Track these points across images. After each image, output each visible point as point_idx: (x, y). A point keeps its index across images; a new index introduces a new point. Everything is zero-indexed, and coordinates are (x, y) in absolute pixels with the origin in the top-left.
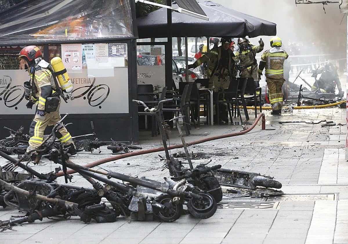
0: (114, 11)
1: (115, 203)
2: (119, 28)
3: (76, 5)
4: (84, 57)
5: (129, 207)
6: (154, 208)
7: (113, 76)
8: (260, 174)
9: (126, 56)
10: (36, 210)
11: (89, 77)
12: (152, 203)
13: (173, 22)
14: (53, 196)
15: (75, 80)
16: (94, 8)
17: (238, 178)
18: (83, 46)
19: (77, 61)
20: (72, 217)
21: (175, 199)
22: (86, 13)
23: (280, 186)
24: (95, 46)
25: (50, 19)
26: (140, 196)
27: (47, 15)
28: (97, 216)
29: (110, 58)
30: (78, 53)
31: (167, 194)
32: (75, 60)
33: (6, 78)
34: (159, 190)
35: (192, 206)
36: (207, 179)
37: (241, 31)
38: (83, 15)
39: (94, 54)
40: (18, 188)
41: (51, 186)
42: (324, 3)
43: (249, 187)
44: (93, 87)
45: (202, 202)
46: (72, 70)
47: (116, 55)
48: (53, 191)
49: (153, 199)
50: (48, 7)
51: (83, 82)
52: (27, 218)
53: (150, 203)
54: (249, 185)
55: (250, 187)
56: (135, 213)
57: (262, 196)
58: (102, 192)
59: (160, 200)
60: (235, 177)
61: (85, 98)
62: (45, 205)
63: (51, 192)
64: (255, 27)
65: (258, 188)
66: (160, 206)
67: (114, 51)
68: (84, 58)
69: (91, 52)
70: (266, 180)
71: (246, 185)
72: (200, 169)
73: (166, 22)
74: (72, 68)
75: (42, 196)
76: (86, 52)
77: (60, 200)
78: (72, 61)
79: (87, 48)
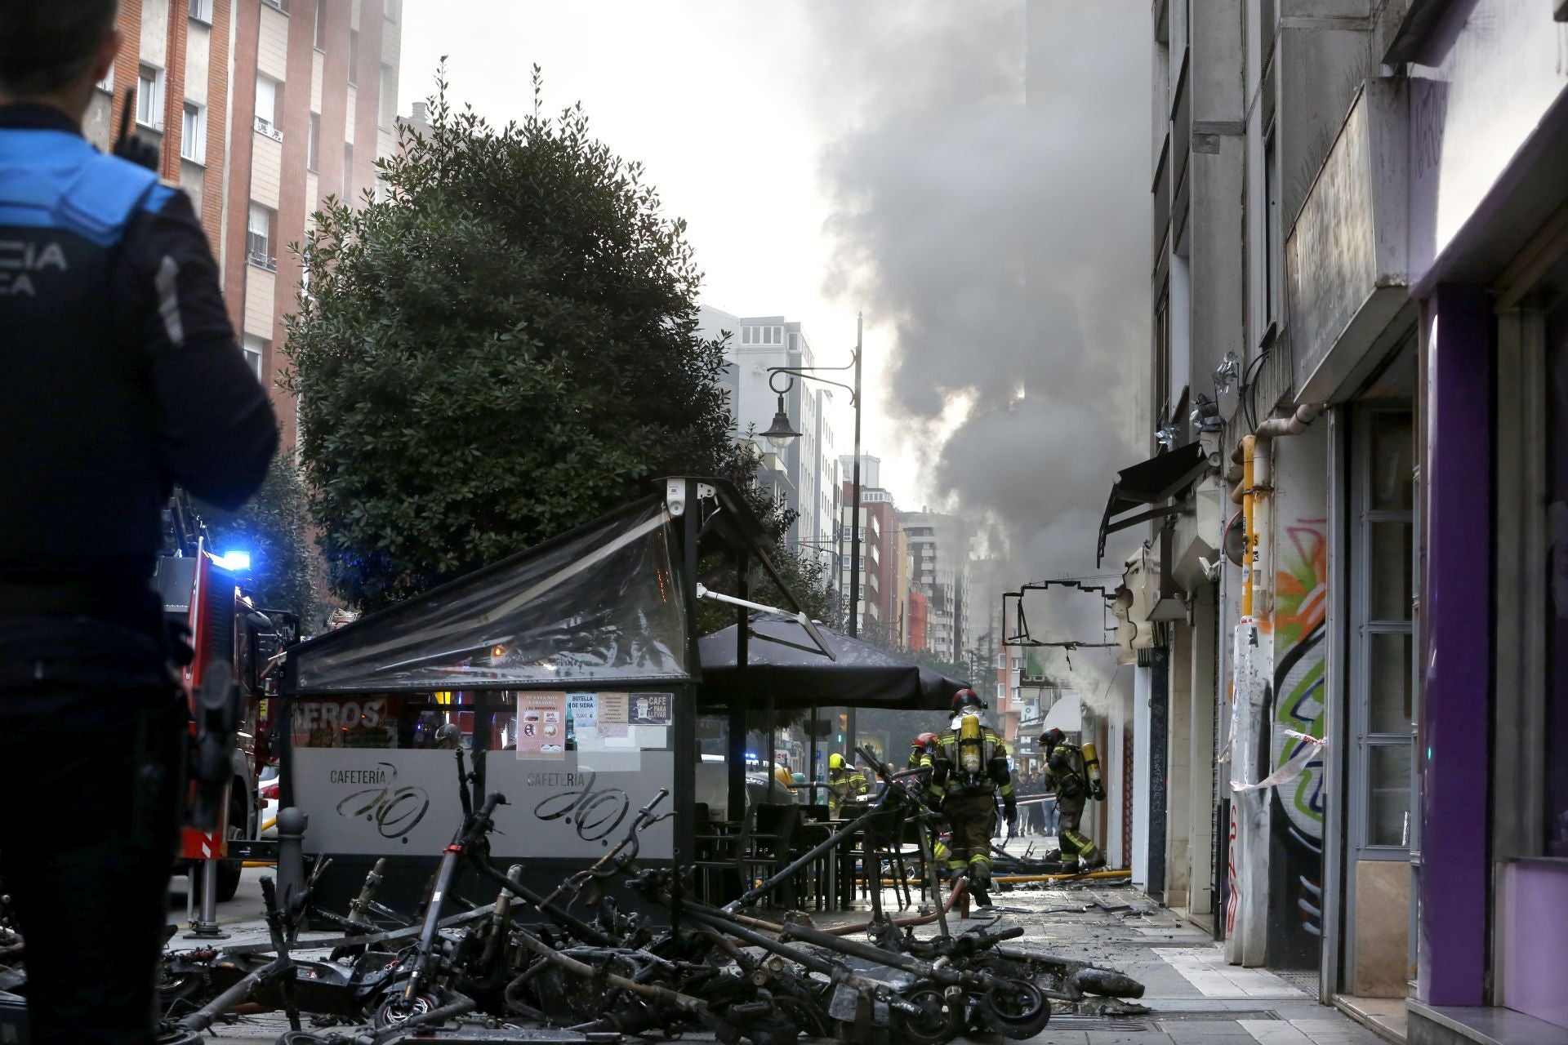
0: (647, 615)
2: (656, 656)
3: (557, 601)
4: (570, 724)
5: (831, 1012)
6: (897, 1013)
7: (638, 769)
8: (1091, 963)
9: (670, 723)
10: (606, 1013)
11: (579, 770)
12: (890, 1002)
14: (645, 982)
15: (546, 777)
17: (1039, 972)
18: (569, 698)
19: (554, 733)
21: (951, 991)
22: (579, 620)
23: (1138, 992)
24: (595, 698)
25: (493, 632)
26: (860, 985)
27: (484, 623)
28: (755, 1030)
29: (632, 728)
30: (557, 714)
31: (926, 980)
32: (549, 729)
33: (384, 768)
34: (909, 971)
37: (907, 688)
38: (572, 624)
39: (594, 718)
41: (633, 961)
42: (1067, 646)
43: (1066, 996)
44: (589, 795)
45: (1015, 999)
46: (539, 752)
47: (646, 721)
48: (638, 971)
49: (891, 992)
50: (480, 607)
51: (565, 782)
52: (601, 1024)
53: (886, 1001)
54: (1065, 990)
55: (1068, 995)
56: (846, 1024)
57: (1103, 1014)
58: (760, 976)
59: (906, 994)
60: (1034, 969)
61: (568, 821)
62: (627, 1001)
63: (636, 973)
65: (1086, 997)
66: (908, 1007)
67: (643, 711)
68: (569, 726)
69: (588, 711)
70: (1109, 976)
71: (1058, 990)
72: (975, 935)
73: (734, 662)
74: (542, 750)
75: (621, 980)
76: (575, 712)
77: (666, 991)
78: (541, 731)
79: (579, 702)
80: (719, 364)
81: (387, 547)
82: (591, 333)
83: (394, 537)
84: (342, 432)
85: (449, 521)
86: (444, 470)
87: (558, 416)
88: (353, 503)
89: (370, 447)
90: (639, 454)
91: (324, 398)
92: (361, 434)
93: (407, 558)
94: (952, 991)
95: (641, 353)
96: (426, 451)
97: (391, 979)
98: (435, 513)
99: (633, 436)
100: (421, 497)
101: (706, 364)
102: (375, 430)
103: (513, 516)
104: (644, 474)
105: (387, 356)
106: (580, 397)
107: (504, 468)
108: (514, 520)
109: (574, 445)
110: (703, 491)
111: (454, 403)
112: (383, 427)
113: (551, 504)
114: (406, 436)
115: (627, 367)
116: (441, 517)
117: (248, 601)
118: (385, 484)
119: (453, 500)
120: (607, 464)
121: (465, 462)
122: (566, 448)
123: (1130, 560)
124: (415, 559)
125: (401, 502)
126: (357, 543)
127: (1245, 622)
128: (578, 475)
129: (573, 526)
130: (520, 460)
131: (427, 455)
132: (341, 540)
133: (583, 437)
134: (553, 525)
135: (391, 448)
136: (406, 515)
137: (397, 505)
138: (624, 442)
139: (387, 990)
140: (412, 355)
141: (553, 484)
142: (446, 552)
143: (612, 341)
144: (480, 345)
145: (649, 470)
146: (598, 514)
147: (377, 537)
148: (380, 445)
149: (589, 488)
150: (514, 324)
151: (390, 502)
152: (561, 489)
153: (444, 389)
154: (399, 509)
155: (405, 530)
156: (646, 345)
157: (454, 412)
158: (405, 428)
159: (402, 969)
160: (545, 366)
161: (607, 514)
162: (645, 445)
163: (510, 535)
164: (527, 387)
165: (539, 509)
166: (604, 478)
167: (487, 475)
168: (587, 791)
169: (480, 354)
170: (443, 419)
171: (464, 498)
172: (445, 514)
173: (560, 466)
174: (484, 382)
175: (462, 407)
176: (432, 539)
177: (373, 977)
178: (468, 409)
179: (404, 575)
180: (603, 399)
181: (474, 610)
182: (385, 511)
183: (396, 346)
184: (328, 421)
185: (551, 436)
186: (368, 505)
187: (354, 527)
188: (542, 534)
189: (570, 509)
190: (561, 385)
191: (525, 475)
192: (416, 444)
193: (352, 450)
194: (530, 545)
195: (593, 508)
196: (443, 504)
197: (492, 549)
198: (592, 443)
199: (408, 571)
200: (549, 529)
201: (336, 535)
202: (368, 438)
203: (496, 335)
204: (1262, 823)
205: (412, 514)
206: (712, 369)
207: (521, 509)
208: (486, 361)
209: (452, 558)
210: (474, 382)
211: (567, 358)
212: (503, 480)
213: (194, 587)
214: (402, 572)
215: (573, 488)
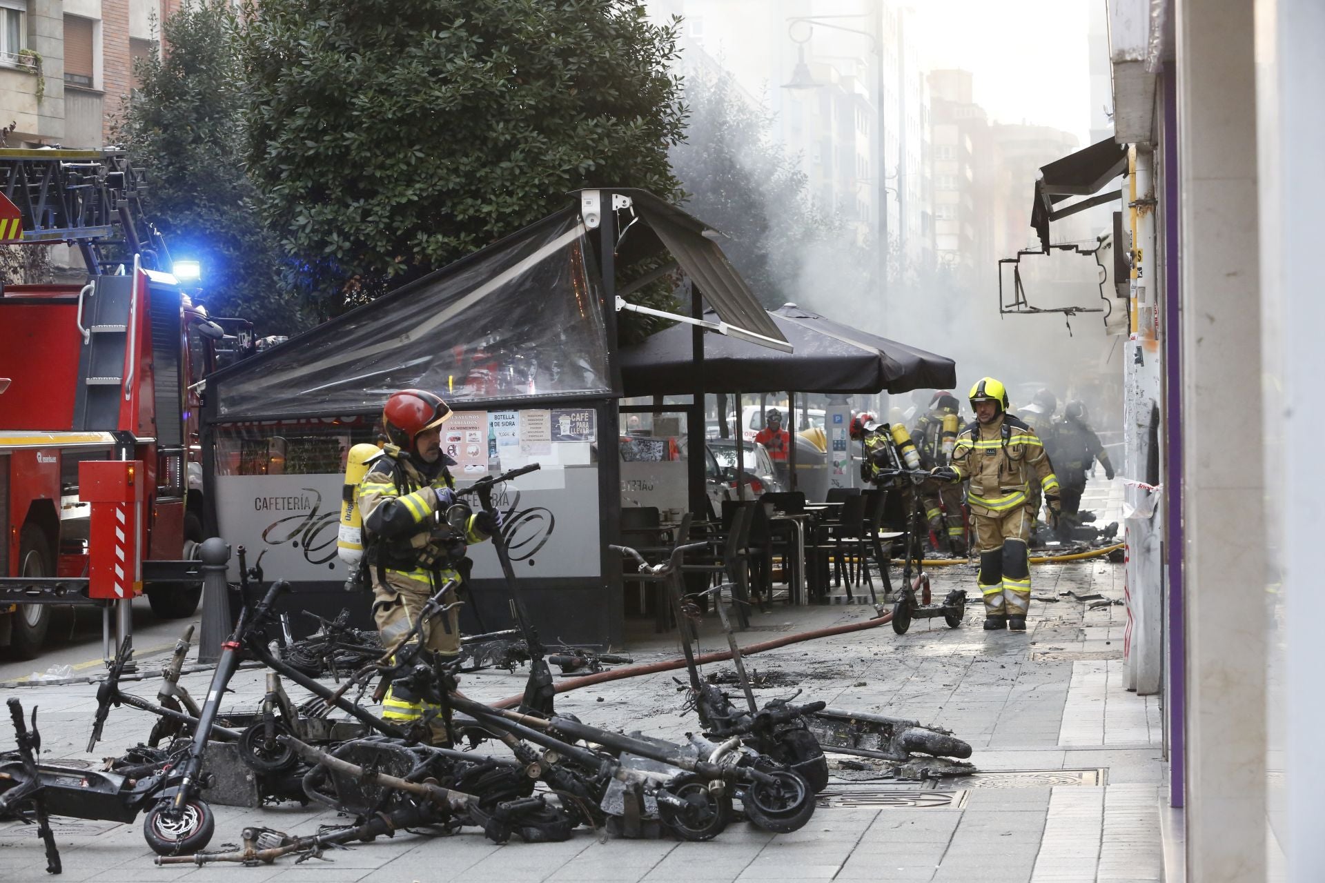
0: (565, 331)
1: (568, 794)
2: (578, 372)
3: (475, 319)
4: (492, 443)
5: (603, 804)
6: (664, 807)
7: (563, 486)
8: (918, 722)
9: (593, 439)
10: (378, 812)
11: (504, 490)
12: (657, 796)
13: (707, 356)
14: (419, 779)
16: (519, 324)
17: (865, 732)
18: (491, 416)
19: (476, 453)
20: (465, 829)
21: (713, 785)
22: (498, 338)
23: (967, 752)
24: (518, 416)
25: (413, 353)
26: (628, 779)
27: (406, 342)
28: (524, 826)
29: (556, 445)
30: (479, 434)
31: (692, 773)
32: (472, 449)
33: (306, 493)
34: (675, 764)
35: (753, 801)
36: (791, 737)
37: (870, 377)
38: (492, 342)
39: (516, 436)
40: (334, 759)
41: (413, 754)
42: (1067, 312)
43: (892, 756)
44: (514, 515)
45: (779, 792)
46: (463, 473)
47: (569, 437)
48: (418, 765)
49: (659, 785)
50: (406, 324)
52: (357, 831)
53: (652, 795)
54: (892, 750)
55: (894, 756)
56: (616, 819)
57: (925, 777)
58: (536, 769)
59: (676, 786)
60: (859, 730)
62: (400, 799)
63: (415, 768)
64: (906, 367)
65: (914, 757)
66: (675, 801)
67: (565, 428)
68: (492, 445)
69: (510, 429)
70: (933, 737)
71: (885, 751)
72: (774, 712)
73: (688, 355)
74: (466, 470)
75: (392, 779)
76: (497, 431)
77: (437, 788)
78: (463, 451)
79: (501, 421)
80: (671, 50)
81: (334, 253)
82: (530, 28)
83: (340, 243)
84: (284, 137)
85: (395, 224)
86: (388, 173)
87: (502, 114)
88: (298, 210)
89: (311, 152)
90: (586, 148)
91: (267, 103)
92: (304, 138)
93: (356, 263)
94: (716, 784)
95: (584, 44)
96: (368, 154)
97: (163, 783)
98: (381, 216)
99: (580, 131)
100: (366, 201)
101: (658, 50)
102: (316, 135)
103: (460, 217)
104: (593, 169)
105: (324, 58)
106: (523, 93)
107: (448, 169)
108: (462, 221)
109: (518, 143)
110: (620, 202)
111: (394, 105)
112: (325, 132)
113: (498, 204)
114: (348, 139)
115: (571, 60)
116: (387, 220)
117: (201, 309)
118: (329, 189)
119: (398, 203)
120: (554, 160)
121: (409, 164)
122: (511, 145)
123: (1102, 235)
124: (363, 264)
125: (348, 206)
126: (305, 250)
127: (1133, 339)
128: (523, 172)
129: (521, 225)
130: (465, 160)
131: (369, 159)
132: (288, 247)
133: (527, 134)
134: (501, 224)
135: (333, 152)
136: (351, 220)
137: (342, 210)
138: (571, 137)
139: (159, 795)
140: (348, 58)
141: (498, 183)
142: (393, 254)
143: (553, 35)
144: (419, 44)
145: (598, 165)
146: (545, 211)
147: (323, 243)
148: (322, 149)
149: (534, 186)
150: (452, 22)
151: (336, 206)
152: (507, 188)
153: (383, 91)
154: (344, 214)
155: (351, 235)
156: (589, 36)
157: (394, 113)
158: (347, 131)
159: (174, 773)
160: (485, 62)
161: (557, 212)
162: (592, 140)
163: (458, 237)
164: (467, 85)
165: (486, 209)
166: (550, 175)
167: (432, 176)
168: (512, 511)
169: (419, 53)
170: (384, 121)
171: (410, 201)
172: (391, 217)
173: (504, 165)
174: (424, 82)
175: (402, 108)
176: (379, 244)
177: (145, 784)
178: (408, 111)
179: (353, 281)
180: (546, 94)
181: (398, 327)
182: (330, 217)
183: (333, 47)
184: (270, 126)
185: (494, 135)
186: (313, 211)
187: (300, 234)
188: (490, 235)
189: (517, 209)
190: (502, 81)
191: (470, 175)
192: (359, 147)
193: (295, 155)
194: (478, 246)
195: (539, 206)
196: (388, 208)
197: (439, 252)
198: (537, 139)
199: (357, 277)
200: (496, 229)
201: (284, 242)
202: (309, 143)
203: (434, 33)
204: (1152, 547)
205: (358, 219)
206: (664, 56)
207: (468, 210)
208: (425, 61)
209: (400, 263)
210: (414, 83)
211: (509, 53)
212: (447, 180)
213: (131, 306)
214: (351, 277)
215: (518, 187)
